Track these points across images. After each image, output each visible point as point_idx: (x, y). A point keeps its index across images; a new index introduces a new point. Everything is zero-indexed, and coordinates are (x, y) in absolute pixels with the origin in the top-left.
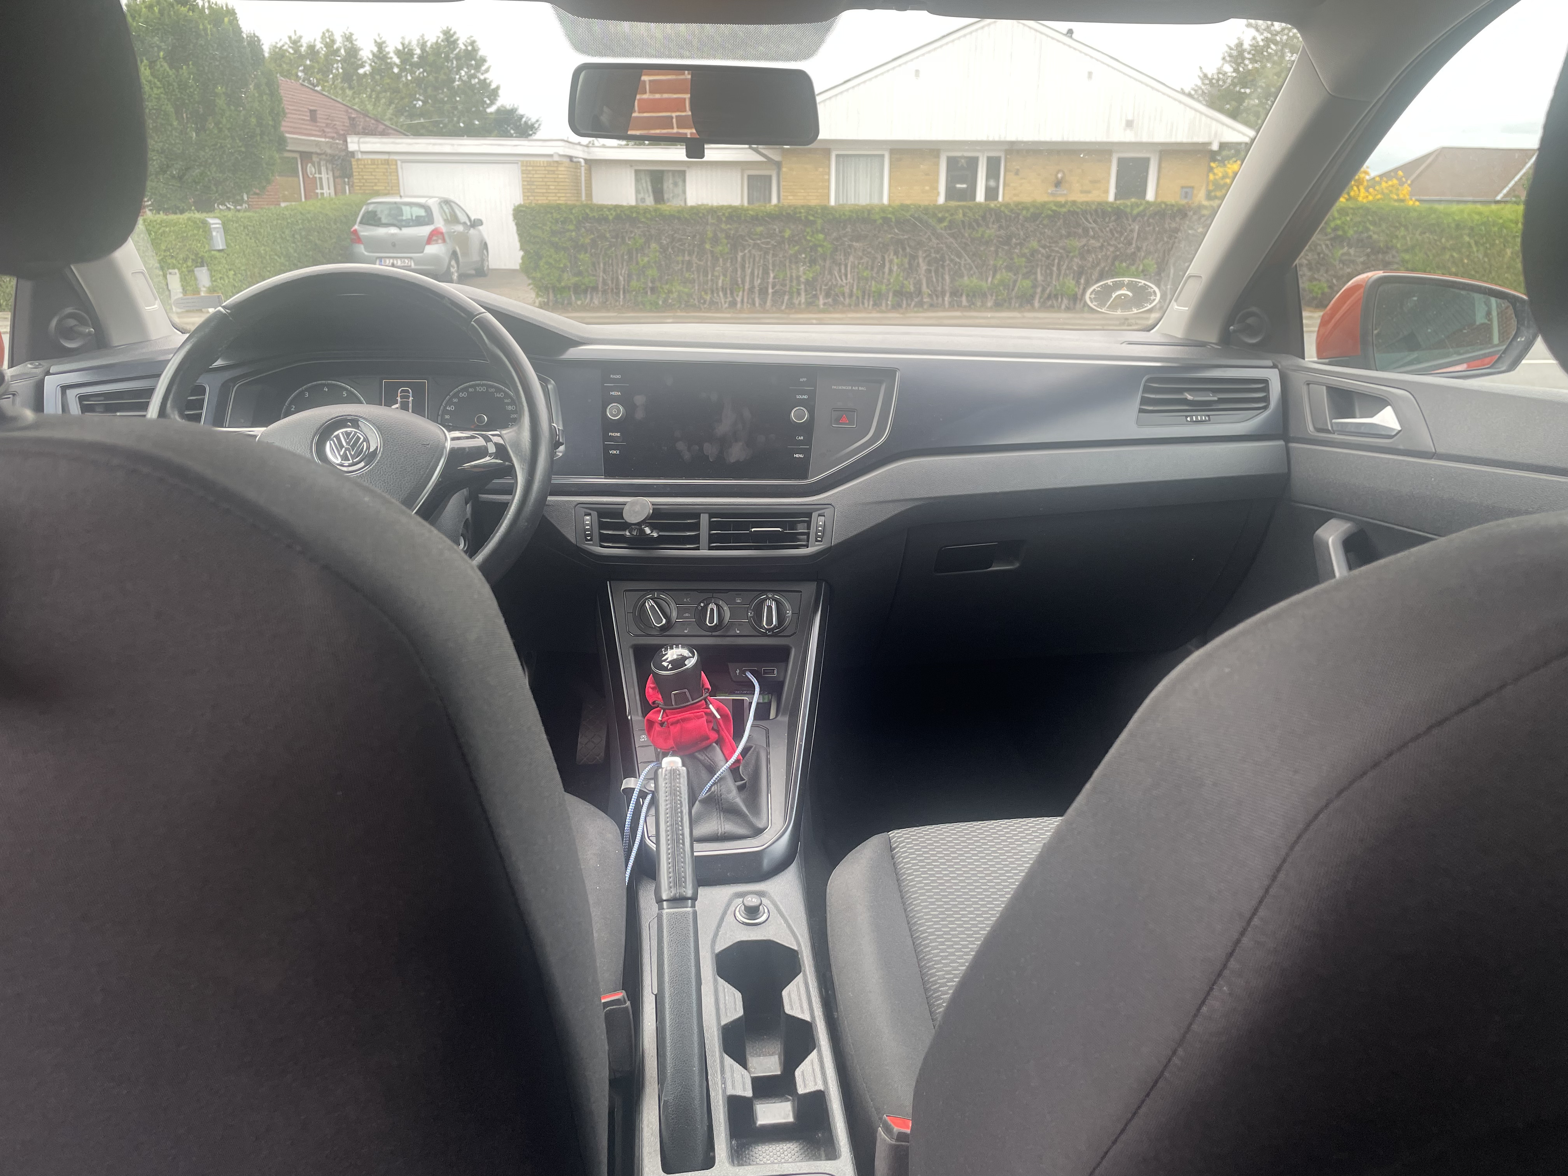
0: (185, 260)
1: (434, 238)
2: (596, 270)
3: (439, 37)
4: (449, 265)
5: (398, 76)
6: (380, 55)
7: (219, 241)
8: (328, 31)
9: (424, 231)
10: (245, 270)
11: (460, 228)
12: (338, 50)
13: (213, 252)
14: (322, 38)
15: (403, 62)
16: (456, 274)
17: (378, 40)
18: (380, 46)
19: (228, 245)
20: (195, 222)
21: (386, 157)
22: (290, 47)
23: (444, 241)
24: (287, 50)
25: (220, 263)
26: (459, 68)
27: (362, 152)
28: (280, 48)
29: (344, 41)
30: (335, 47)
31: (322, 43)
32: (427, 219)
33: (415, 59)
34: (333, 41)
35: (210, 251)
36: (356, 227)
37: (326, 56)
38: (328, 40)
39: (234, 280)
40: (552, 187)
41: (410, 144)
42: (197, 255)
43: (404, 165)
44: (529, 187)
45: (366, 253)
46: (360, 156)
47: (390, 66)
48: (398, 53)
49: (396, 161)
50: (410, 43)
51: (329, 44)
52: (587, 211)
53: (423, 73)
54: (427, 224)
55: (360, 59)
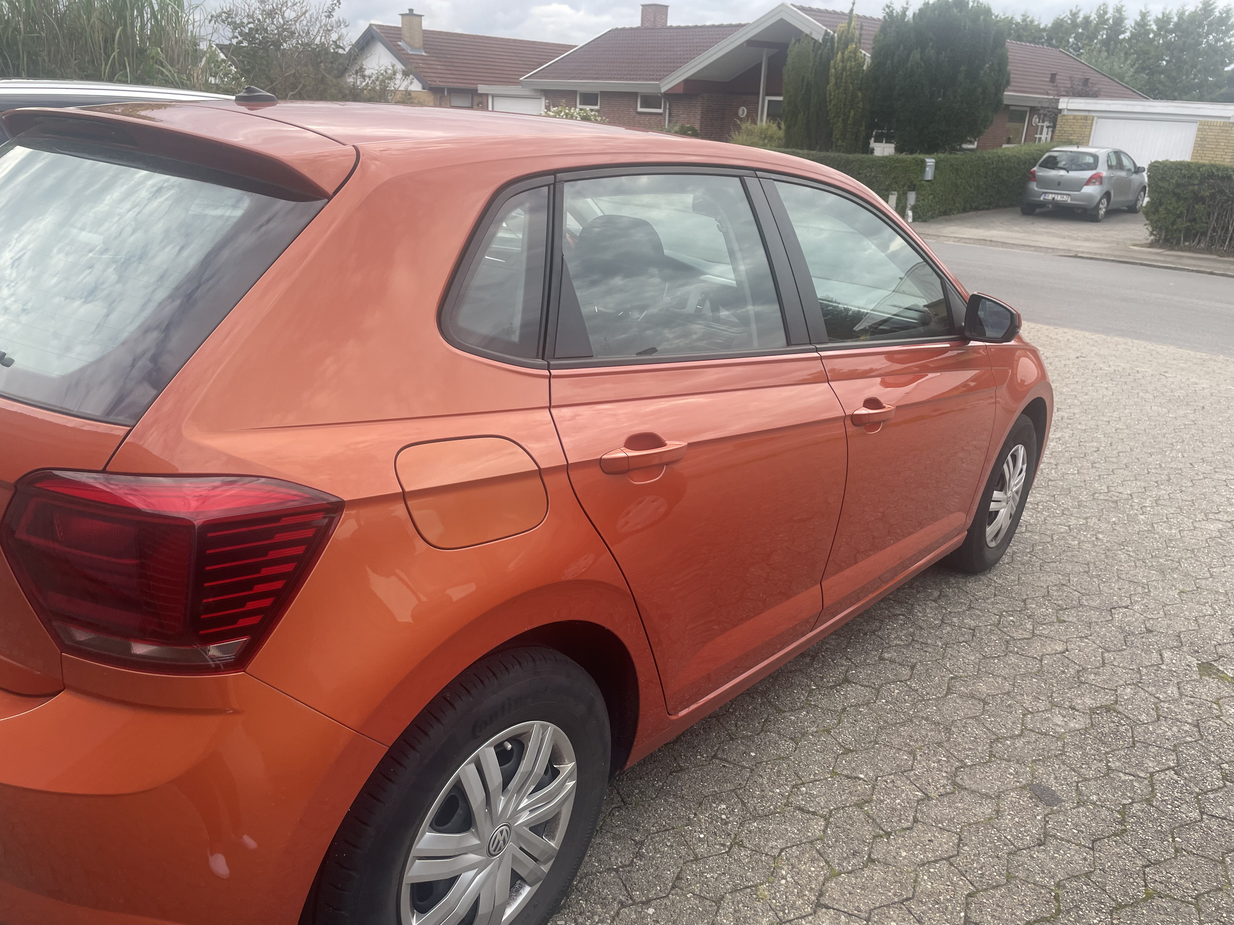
0: (903, 186)
1: (1093, 181)
2: (1209, 219)
3: (1198, 7)
4: (1100, 202)
5: (1152, 40)
6: (1142, 24)
7: (929, 174)
8: (1104, 4)
9: (1088, 174)
10: (942, 196)
11: (1123, 174)
12: (1108, 19)
13: (923, 182)
14: (1097, 11)
15: (1160, 29)
16: (1104, 210)
17: (1144, 11)
18: (1144, 16)
19: (935, 177)
20: (917, 161)
21: (1086, 114)
22: (1069, 19)
23: (1101, 183)
24: (1066, 21)
25: (925, 189)
26: (1208, 34)
27: (1068, 110)
28: (1062, 20)
29: (1114, 12)
30: (1106, 17)
31: (1096, 14)
32: (1093, 166)
33: (1171, 26)
34: (1105, 13)
35: (921, 181)
36: (1035, 169)
37: (1097, 24)
38: (1102, 12)
39: (932, 201)
40: (1223, 144)
41: (1109, 104)
42: (912, 183)
43: (1099, 120)
44: (1201, 142)
45: (1036, 189)
46: (1065, 113)
47: (1148, 32)
48: (1157, 21)
49: (1093, 117)
50: (1170, 12)
51: (1102, 16)
52: (1214, 170)
53: (1175, 37)
54: (1092, 169)
55: (1124, 27)
